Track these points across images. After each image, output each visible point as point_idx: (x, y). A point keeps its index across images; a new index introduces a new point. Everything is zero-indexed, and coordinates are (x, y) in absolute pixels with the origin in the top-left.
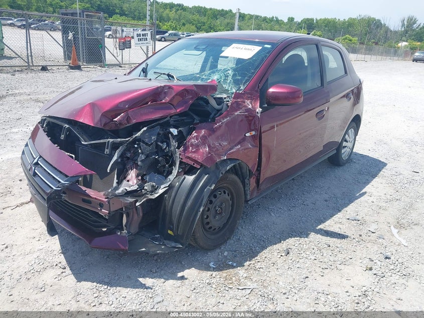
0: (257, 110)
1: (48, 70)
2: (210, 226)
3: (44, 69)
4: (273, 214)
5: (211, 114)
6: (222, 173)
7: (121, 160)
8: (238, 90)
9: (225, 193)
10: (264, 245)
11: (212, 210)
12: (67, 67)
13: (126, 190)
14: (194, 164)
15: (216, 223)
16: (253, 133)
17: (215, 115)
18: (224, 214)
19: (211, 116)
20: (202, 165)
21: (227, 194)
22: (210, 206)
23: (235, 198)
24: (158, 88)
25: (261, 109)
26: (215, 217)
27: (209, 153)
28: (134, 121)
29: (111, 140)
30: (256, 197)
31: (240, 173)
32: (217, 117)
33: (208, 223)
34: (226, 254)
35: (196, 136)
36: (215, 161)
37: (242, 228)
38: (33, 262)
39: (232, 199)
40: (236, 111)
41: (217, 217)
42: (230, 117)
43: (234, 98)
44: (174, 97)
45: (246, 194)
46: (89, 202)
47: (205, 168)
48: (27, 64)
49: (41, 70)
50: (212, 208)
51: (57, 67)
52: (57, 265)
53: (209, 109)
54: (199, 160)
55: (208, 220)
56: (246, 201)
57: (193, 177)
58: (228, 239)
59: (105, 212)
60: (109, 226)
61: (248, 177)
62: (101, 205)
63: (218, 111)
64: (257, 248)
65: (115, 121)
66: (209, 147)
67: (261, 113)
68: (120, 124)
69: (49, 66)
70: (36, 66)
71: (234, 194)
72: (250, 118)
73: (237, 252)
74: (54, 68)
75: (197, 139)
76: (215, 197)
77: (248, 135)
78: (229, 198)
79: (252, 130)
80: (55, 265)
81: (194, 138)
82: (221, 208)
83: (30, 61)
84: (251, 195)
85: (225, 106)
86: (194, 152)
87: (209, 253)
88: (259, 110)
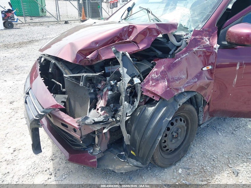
0: (215, 46)
1: (68, 23)
2: (167, 148)
3: (66, 22)
4: (220, 134)
5: (170, 50)
6: (180, 105)
7: (94, 91)
8: (196, 28)
9: (181, 120)
10: (214, 165)
11: (170, 136)
12: (80, 21)
13: (94, 120)
14: (153, 97)
15: (172, 145)
16: (210, 67)
17: (175, 51)
18: (179, 138)
19: (171, 53)
20: (161, 98)
21: (183, 121)
22: (168, 133)
23: (190, 124)
24: (124, 28)
25: (218, 46)
26: (171, 141)
27: (168, 87)
28: (104, 58)
29: (85, 75)
30: (208, 121)
31: (194, 101)
32: (177, 53)
33: (166, 147)
34: (180, 171)
35: (156, 72)
36: (173, 94)
37: (194, 146)
38: (30, 167)
39: (187, 125)
40: (195, 47)
41: (174, 141)
42: (189, 53)
43: (193, 35)
44: (137, 36)
45: (199, 120)
46: (66, 126)
47: (164, 100)
48: (57, 20)
49: (65, 23)
50: (169, 135)
51: (74, 21)
52: (46, 171)
53: (169, 45)
54: (158, 93)
55: (165, 144)
56: (199, 125)
57: (153, 108)
58: (182, 157)
59: (77, 136)
60: (83, 146)
61: (202, 106)
62: (75, 130)
63: (178, 47)
64: (208, 167)
65: (87, 58)
66: (168, 81)
67: (219, 48)
68: (92, 60)
69: (69, 21)
70: (62, 21)
71: (189, 121)
72: (208, 54)
73: (190, 170)
74: (72, 22)
75: (157, 74)
76: (172, 124)
77: (205, 69)
78: (184, 124)
79: (209, 65)
80: (45, 170)
81: (154, 73)
82: (178, 134)
83: (59, 18)
84: (204, 119)
85: (184, 43)
86: (154, 86)
87: (166, 170)
88: (216, 46)
